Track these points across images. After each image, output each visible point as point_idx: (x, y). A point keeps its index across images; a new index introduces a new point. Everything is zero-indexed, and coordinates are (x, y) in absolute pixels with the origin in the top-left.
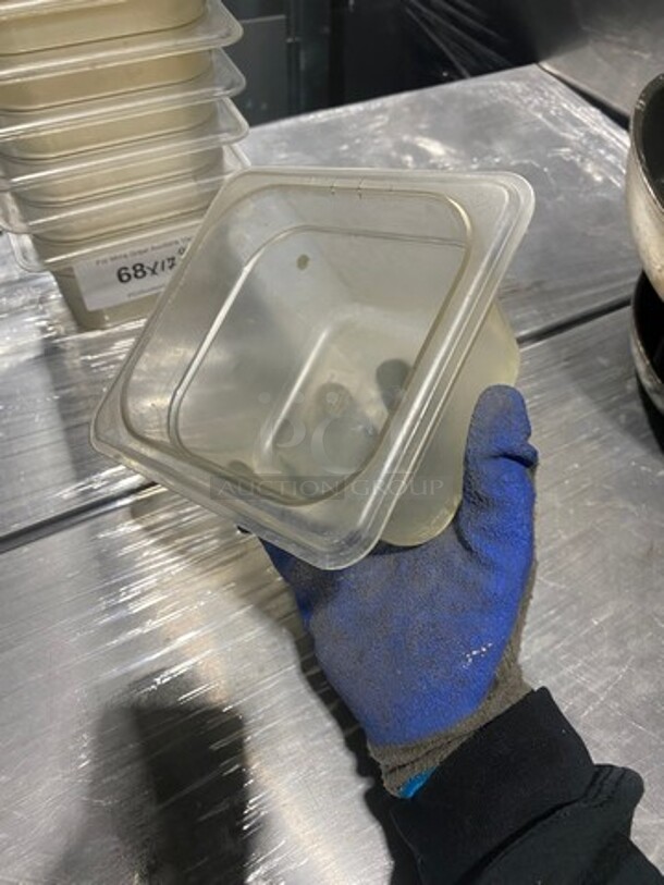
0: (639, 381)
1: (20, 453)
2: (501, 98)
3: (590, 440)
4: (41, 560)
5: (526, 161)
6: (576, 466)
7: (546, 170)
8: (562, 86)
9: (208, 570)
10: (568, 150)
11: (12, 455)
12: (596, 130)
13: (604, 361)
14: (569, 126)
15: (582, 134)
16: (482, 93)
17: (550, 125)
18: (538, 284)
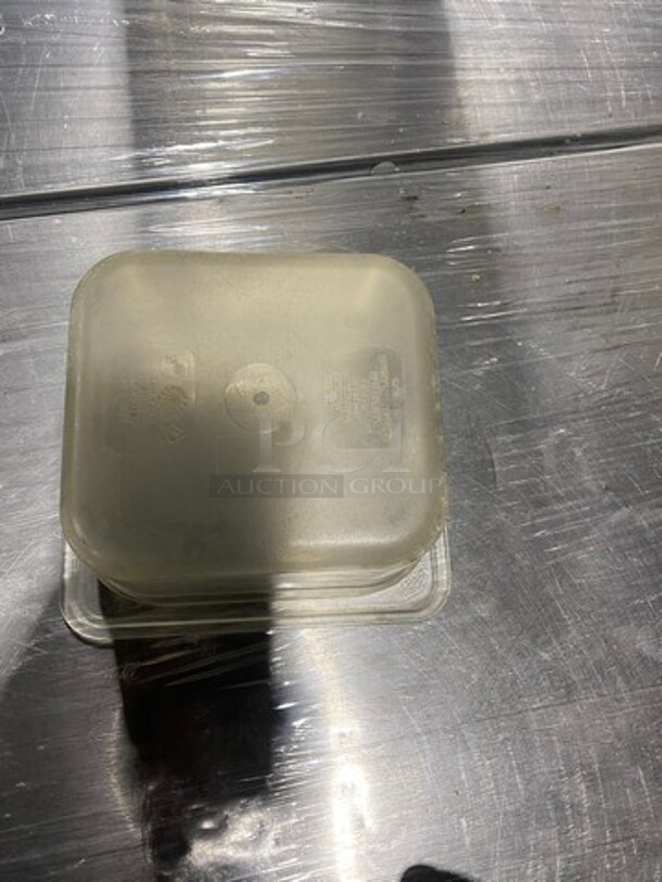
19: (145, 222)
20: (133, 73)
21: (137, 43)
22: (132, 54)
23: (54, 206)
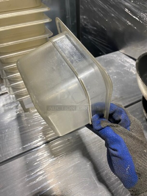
0: (146, 118)
1: (11, 140)
2: (111, 58)
4: (14, 165)
5: (117, 71)
7: (122, 72)
8: (124, 55)
10: (126, 68)
11: (9, 141)
12: (132, 63)
13: (138, 113)
14: (126, 63)
15: (129, 65)
16: (107, 58)
17: (122, 63)
18: (122, 97)
19: (26, 158)
20: (21, 135)
21: (21, 125)
22: (20, 132)
23: (9, 160)
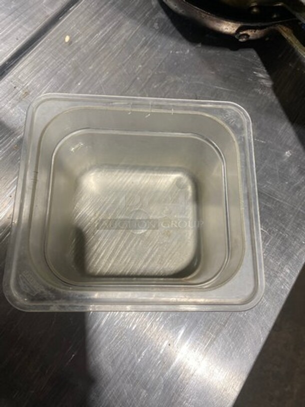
3: (142, 47)
6: (140, 66)
9: (8, 189)
